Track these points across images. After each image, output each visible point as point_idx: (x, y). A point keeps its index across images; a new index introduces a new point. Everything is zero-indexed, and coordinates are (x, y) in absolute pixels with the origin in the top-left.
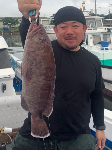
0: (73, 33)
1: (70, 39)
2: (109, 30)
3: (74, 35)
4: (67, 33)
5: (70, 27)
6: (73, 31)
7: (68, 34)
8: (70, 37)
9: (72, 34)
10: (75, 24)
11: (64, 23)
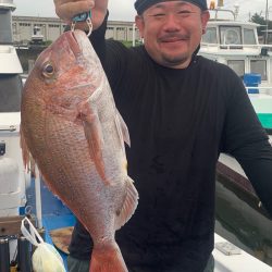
0: (178, 28)
1: (172, 41)
2: (264, 52)
3: (182, 32)
4: (165, 28)
5: (171, 15)
6: (180, 24)
7: (167, 31)
8: (172, 36)
9: (177, 31)
10: (185, 8)
11: (158, 7)
